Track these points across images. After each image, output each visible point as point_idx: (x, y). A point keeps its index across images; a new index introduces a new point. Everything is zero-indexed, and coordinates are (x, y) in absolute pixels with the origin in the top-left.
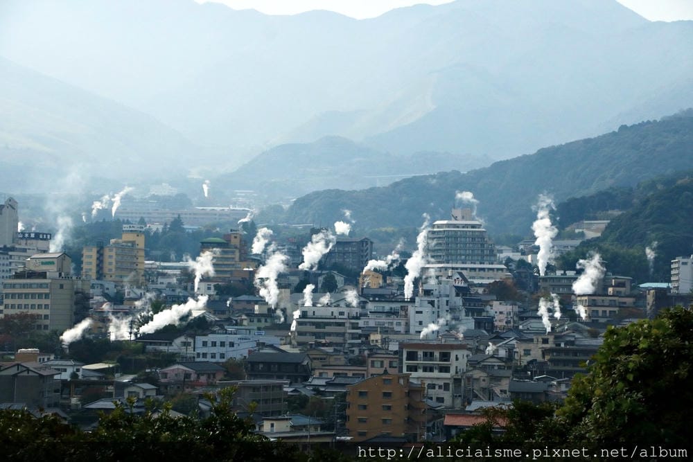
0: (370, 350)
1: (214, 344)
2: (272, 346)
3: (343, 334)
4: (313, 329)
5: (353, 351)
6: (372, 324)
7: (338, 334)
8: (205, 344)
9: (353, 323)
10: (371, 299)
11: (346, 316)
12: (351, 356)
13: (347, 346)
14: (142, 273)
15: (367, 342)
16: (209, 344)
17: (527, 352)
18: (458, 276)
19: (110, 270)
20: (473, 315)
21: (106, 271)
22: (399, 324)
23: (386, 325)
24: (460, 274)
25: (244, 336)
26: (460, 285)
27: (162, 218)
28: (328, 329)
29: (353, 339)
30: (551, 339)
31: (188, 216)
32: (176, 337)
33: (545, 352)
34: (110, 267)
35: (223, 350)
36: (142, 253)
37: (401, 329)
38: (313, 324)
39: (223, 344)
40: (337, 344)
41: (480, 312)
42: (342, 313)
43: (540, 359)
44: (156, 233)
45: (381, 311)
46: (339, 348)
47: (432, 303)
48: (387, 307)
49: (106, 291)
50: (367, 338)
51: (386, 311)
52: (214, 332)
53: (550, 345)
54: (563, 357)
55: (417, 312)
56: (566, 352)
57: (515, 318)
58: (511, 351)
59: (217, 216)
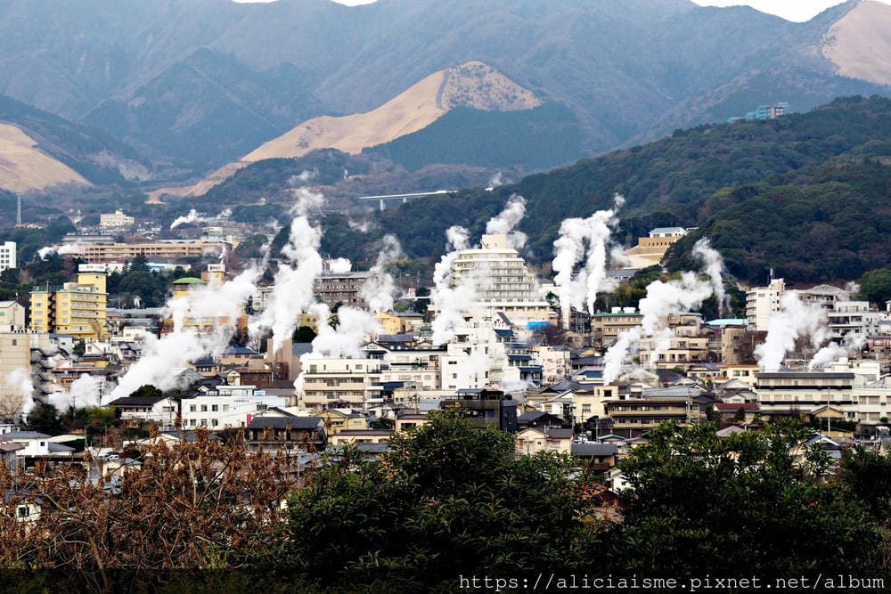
0: (396, 411)
1: (205, 408)
2: (276, 409)
3: (361, 392)
4: (324, 387)
5: (374, 412)
6: (395, 378)
7: (355, 392)
8: (193, 408)
9: (373, 379)
10: (392, 348)
11: (364, 370)
12: (372, 418)
13: (366, 406)
14: (104, 323)
15: (390, 402)
16: (199, 408)
17: (586, 408)
18: (499, 317)
19: (65, 320)
20: (518, 365)
21: (59, 322)
22: (428, 378)
23: (413, 380)
24: (501, 314)
25: (241, 398)
26: (500, 328)
27: (118, 254)
28: (343, 386)
29: (373, 397)
30: (615, 390)
31: (150, 251)
32: (156, 401)
33: (609, 406)
34: (65, 317)
35: (215, 415)
36: (103, 299)
37: (432, 383)
38: (325, 380)
39: (215, 408)
40: (355, 404)
41: (526, 360)
42: (358, 367)
43: (602, 415)
44: (114, 274)
45: (405, 362)
46: (357, 409)
47: (468, 351)
48: (412, 357)
49: (62, 347)
50: (390, 397)
51: (410, 362)
52: (203, 394)
53: (615, 397)
54: (629, 412)
55: (450, 363)
56: (635, 405)
57: (568, 367)
58: (567, 408)
59: (186, 251)
